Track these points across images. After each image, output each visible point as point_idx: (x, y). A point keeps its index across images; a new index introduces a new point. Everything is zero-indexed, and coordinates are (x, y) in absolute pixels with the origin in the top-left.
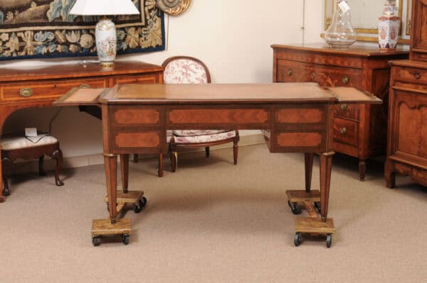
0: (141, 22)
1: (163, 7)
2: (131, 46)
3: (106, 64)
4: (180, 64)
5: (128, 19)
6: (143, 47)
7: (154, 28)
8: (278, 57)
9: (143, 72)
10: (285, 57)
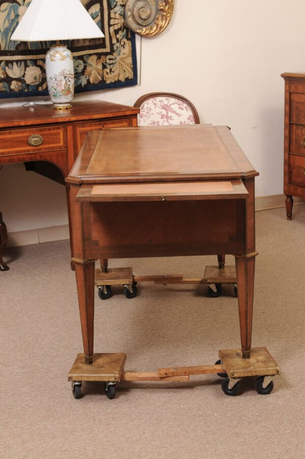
0: (104, 47)
1: (133, 26)
2: (91, 81)
3: (61, 106)
4: (158, 104)
5: (87, 44)
6: (108, 82)
7: (122, 56)
8: (292, 90)
9: (111, 116)
10: (300, 89)
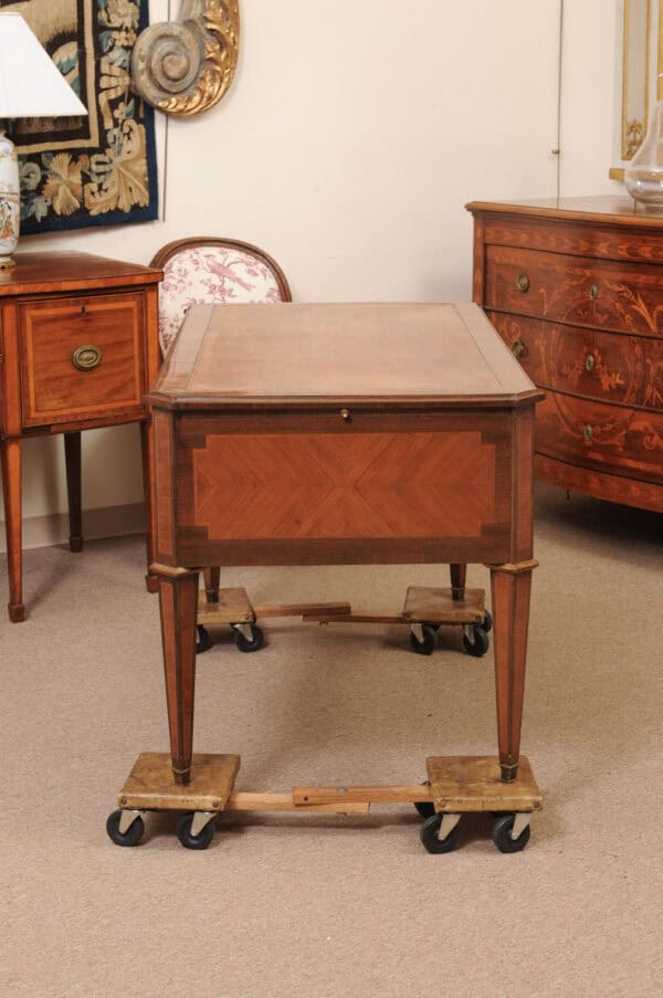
0: (87, 136)
1: (151, 93)
2: (58, 209)
4: (204, 261)
5: (49, 128)
6: (94, 212)
7: (125, 156)
8: (489, 239)
9: (101, 285)
10: (507, 237)
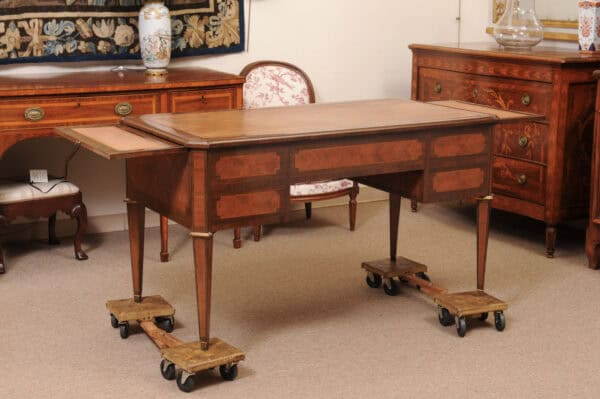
0: (208, 6)
3: (155, 71)
4: (268, 73)
7: (228, 17)
8: (421, 64)
9: (213, 84)
10: (430, 63)
